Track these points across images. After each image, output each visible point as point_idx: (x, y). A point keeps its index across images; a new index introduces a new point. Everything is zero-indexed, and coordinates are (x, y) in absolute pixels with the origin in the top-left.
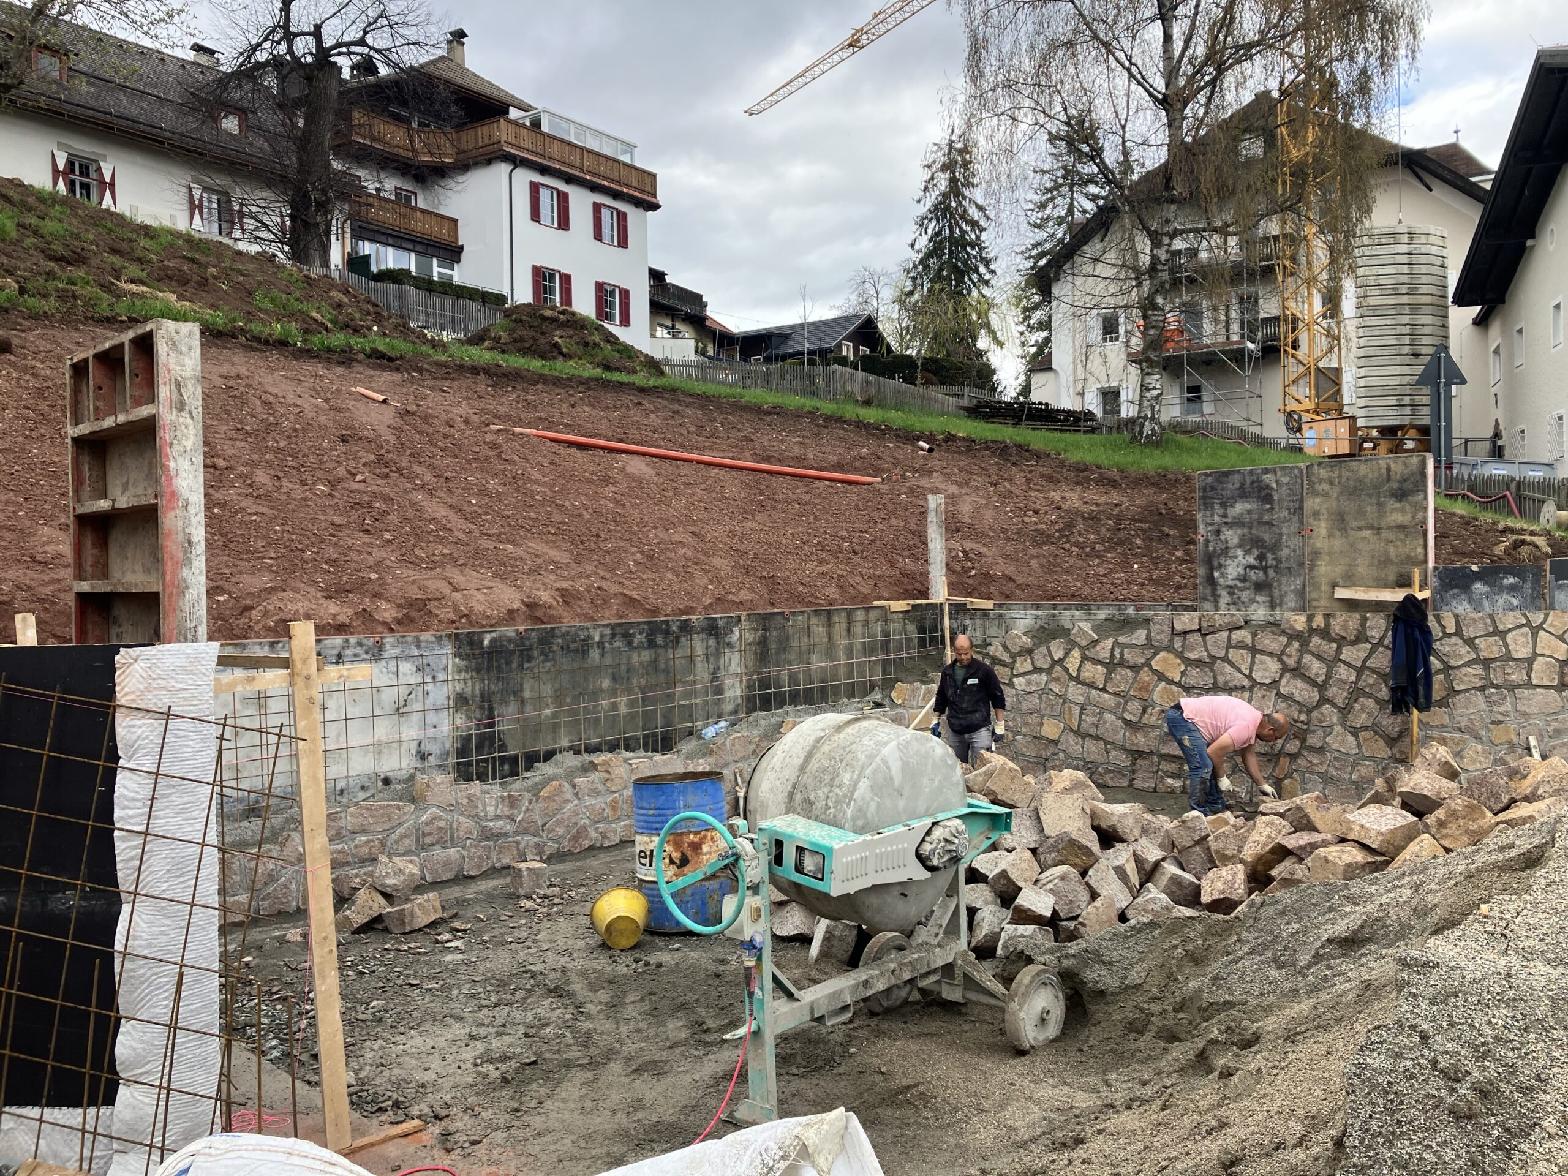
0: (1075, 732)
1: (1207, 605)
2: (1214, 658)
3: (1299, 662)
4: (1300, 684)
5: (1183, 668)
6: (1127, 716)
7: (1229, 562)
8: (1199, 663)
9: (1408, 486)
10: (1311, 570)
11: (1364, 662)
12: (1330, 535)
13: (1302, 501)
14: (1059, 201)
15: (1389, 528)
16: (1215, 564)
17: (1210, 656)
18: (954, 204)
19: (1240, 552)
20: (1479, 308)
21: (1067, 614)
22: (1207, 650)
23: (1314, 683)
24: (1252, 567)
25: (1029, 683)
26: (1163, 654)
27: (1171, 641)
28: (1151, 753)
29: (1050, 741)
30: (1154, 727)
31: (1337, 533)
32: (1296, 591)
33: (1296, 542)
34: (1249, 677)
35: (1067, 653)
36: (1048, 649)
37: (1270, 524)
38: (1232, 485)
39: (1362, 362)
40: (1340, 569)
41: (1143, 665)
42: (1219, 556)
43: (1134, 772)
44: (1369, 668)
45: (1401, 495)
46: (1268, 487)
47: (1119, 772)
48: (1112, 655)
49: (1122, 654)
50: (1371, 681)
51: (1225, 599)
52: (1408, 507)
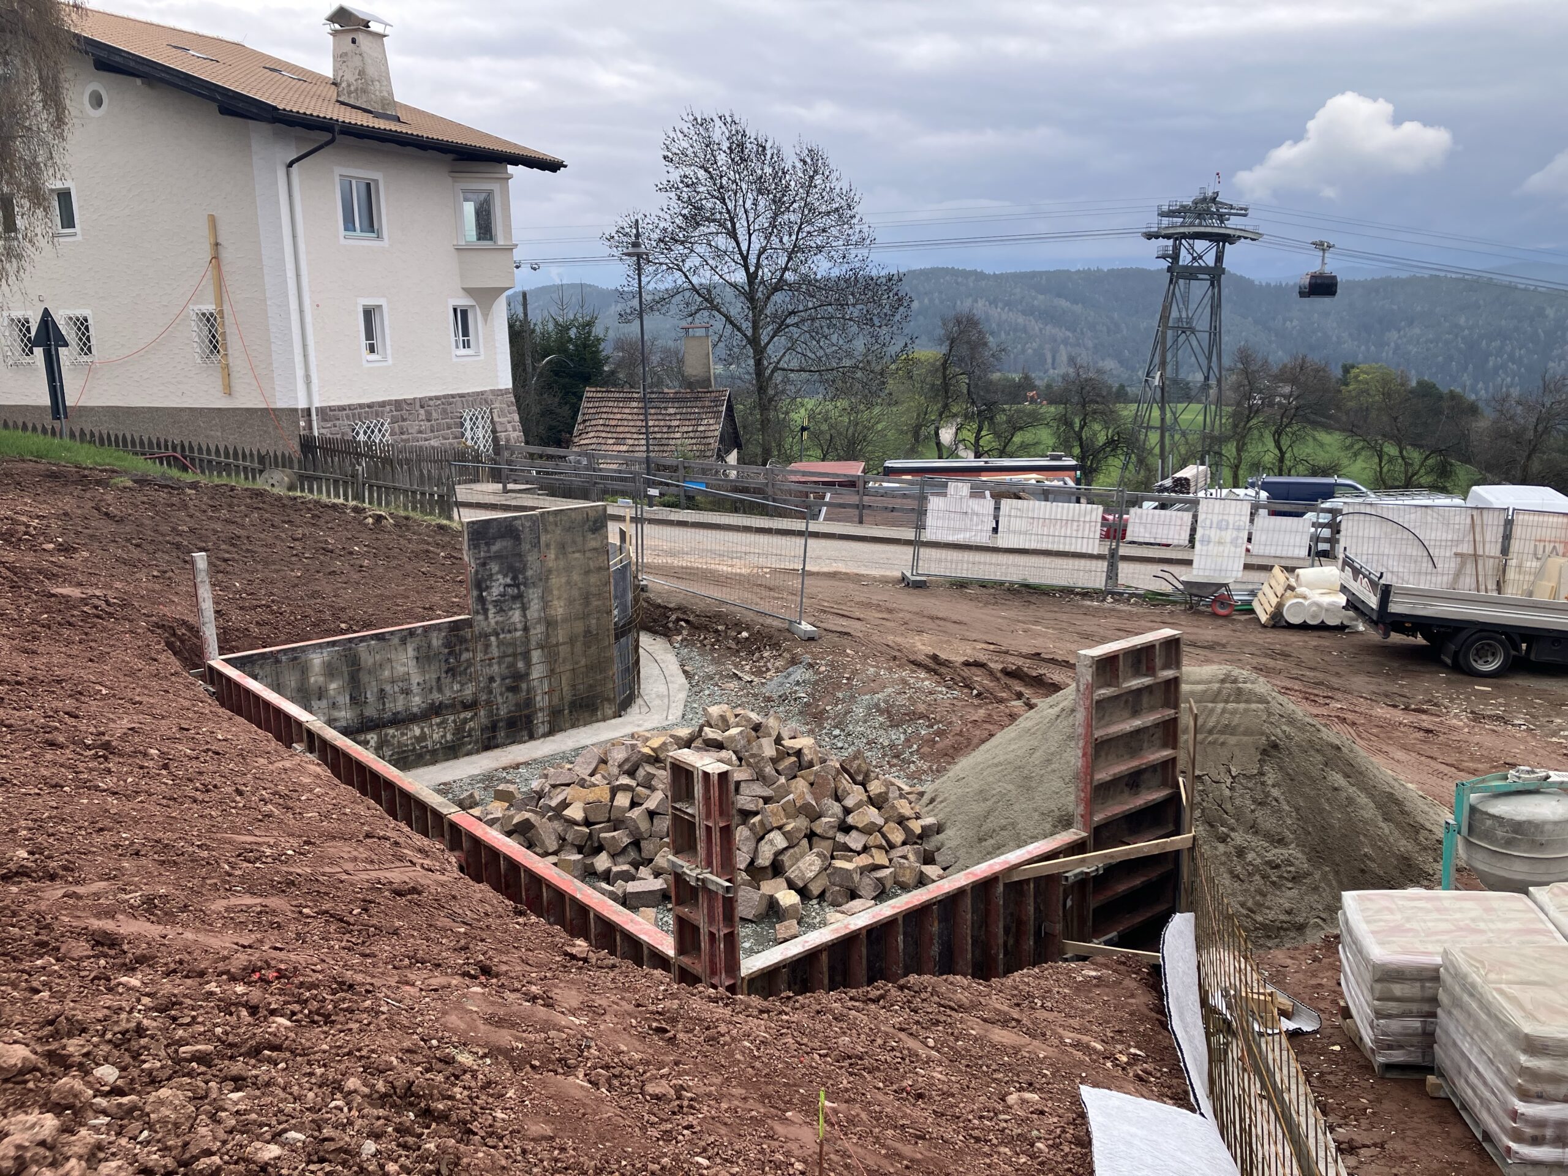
1: (479, 617)
7: (493, 584)
9: (598, 524)
10: (547, 582)
12: (557, 558)
13: (539, 538)
15: (589, 550)
16: (484, 586)
19: (500, 577)
24: (509, 586)
31: (561, 556)
32: (538, 597)
33: (537, 565)
37: (519, 554)
38: (493, 529)
40: (563, 580)
42: (486, 581)
45: (594, 530)
46: (517, 530)
51: (492, 611)
52: (598, 537)
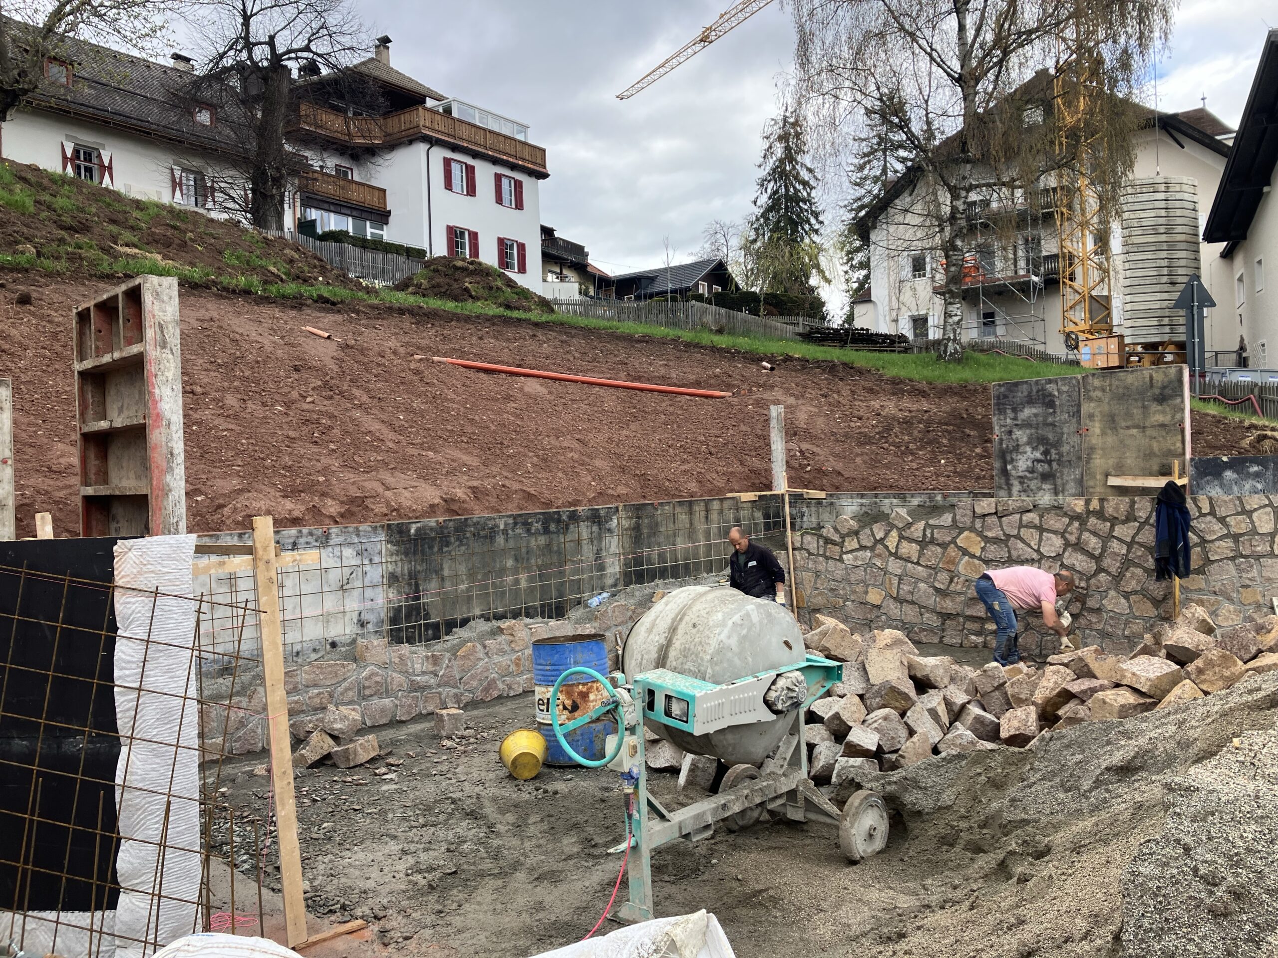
0: (895, 599)
1: (1002, 493)
2: (1008, 536)
3: (1079, 538)
4: (1080, 557)
5: (983, 544)
6: (937, 585)
7: (1020, 457)
8: (996, 541)
9: (1168, 392)
10: (1088, 462)
11: (1133, 537)
12: (1103, 433)
13: (1079, 406)
14: (875, 163)
15: (1153, 426)
16: (1009, 458)
17: (1005, 534)
18: (788, 168)
19: (1028, 449)
20: (1225, 243)
21: (887, 501)
22: (1002, 529)
23: (1091, 556)
24: (1039, 461)
25: (856, 558)
26: (966, 533)
27: (973, 522)
28: (958, 615)
29: (874, 606)
30: (959, 594)
31: (1109, 431)
32: (1075, 480)
33: (1076, 439)
34: (1038, 551)
35: (887, 534)
36: (871, 530)
37: (1053, 425)
38: (1021, 393)
39: (1128, 290)
40: (1111, 462)
41: (950, 542)
42: (1011, 452)
43: (943, 630)
44: (1138, 543)
45: (1162, 399)
46: (1051, 395)
47: (931, 630)
48: (924, 535)
49: (932, 534)
50: (1139, 553)
51: (1016, 487)
52: (1168, 409)
